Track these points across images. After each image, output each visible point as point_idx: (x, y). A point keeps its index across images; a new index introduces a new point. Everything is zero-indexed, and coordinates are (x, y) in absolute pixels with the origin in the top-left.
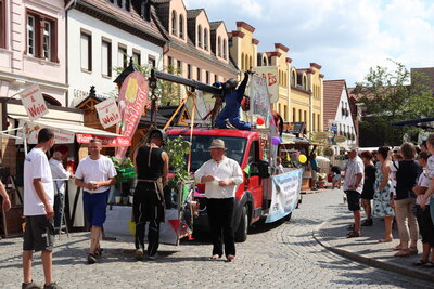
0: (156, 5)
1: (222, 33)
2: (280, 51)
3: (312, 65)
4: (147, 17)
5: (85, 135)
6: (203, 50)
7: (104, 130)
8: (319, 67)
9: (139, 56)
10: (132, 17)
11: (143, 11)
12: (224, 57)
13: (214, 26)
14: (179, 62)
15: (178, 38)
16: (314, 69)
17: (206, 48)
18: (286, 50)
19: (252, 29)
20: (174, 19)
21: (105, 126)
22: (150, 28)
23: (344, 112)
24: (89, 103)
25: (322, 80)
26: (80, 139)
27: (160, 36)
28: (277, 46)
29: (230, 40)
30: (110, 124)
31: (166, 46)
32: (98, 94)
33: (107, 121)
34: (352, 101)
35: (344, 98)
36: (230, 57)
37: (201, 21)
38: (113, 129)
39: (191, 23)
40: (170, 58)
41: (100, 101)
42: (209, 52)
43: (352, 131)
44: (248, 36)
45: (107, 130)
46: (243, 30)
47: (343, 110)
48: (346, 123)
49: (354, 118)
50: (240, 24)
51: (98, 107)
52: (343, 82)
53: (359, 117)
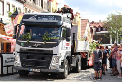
3: (77, 13)
6: (38, 6)
7: (7, 35)
8: (79, 14)
9: (14, 7)
12: (46, 9)
14: (29, 10)
15: (29, 1)
16: (78, 15)
17: (39, 5)
25: (81, 19)
28: (65, 5)
29: (48, 3)
30: (10, 34)
31: (25, 4)
32: (4, 22)
33: (9, 32)
35: (88, 26)
36: (48, 9)
40: (26, 9)
42: (40, 7)
44: (55, 1)
45: (9, 36)
51: (5, 26)
52: (88, 20)
53: (94, 33)
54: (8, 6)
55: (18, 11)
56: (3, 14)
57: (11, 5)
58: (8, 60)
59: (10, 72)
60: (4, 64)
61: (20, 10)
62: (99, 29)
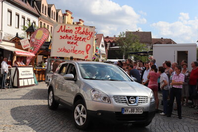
0: (36, 2)
1: (60, 14)
2: (81, 22)
4: (33, 6)
5: (18, 52)
7: (23, 49)
9: (29, 21)
10: (27, 6)
11: (31, 3)
12: (61, 23)
13: (58, 11)
14: (44, 24)
15: (44, 15)
17: (54, 19)
18: (83, 22)
19: (71, 13)
20: (43, 7)
21: (24, 49)
22: (34, 10)
23: (102, 46)
24: (16, 39)
26: (17, 53)
27: (38, 14)
28: (80, 20)
29: (63, 17)
30: (26, 48)
31: (40, 18)
32: (19, 36)
33: (25, 47)
34: (105, 42)
35: (103, 40)
37: (53, 9)
38: (27, 50)
39: (49, 9)
40: (41, 22)
41: (21, 39)
42: (55, 21)
43: (105, 53)
44: (70, 16)
46: (68, 13)
47: (102, 45)
48: (103, 50)
49: (106, 48)
50: (67, 11)
51: (21, 41)
52: (102, 35)
53: (108, 48)
54: (23, 19)
55: (34, 24)
56: (18, 27)
57: (26, 19)
58: (23, 73)
59: (26, 84)
60: (20, 77)
61: (35, 23)
62: (114, 44)
